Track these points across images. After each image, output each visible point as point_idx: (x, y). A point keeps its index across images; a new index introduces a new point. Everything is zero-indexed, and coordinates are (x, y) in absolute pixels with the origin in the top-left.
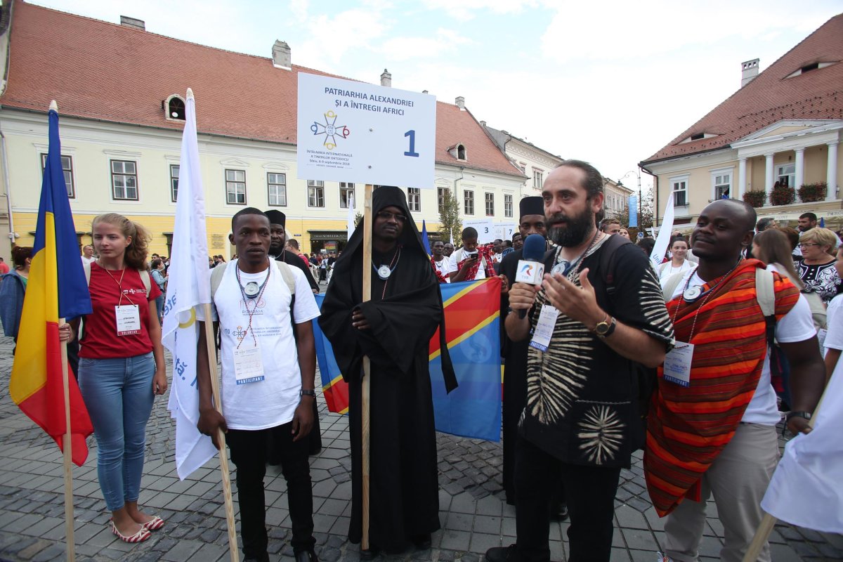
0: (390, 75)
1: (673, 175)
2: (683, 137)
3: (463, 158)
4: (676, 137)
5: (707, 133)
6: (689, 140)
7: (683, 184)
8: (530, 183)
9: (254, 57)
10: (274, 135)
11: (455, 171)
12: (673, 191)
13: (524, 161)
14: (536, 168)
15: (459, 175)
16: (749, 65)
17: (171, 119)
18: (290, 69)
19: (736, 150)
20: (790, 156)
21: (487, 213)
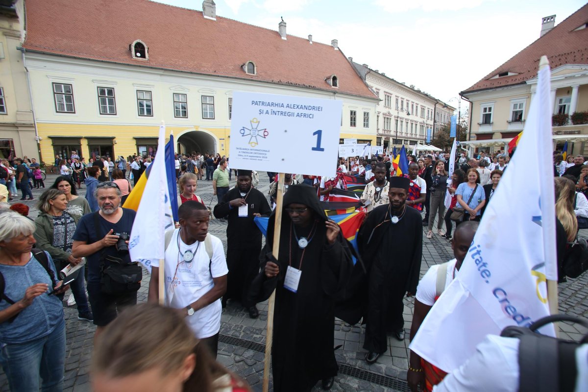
0: (286, 23)
1: (483, 102)
2: (493, 74)
3: (336, 86)
4: (488, 74)
5: (511, 72)
6: (497, 77)
7: (490, 109)
8: (382, 103)
9: (190, 10)
10: (206, 69)
11: (330, 95)
12: (482, 113)
13: (379, 87)
14: (387, 93)
16: (548, 20)
17: (136, 58)
18: (215, 19)
19: (530, 86)
20: (568, 90)
21: (351, 125)
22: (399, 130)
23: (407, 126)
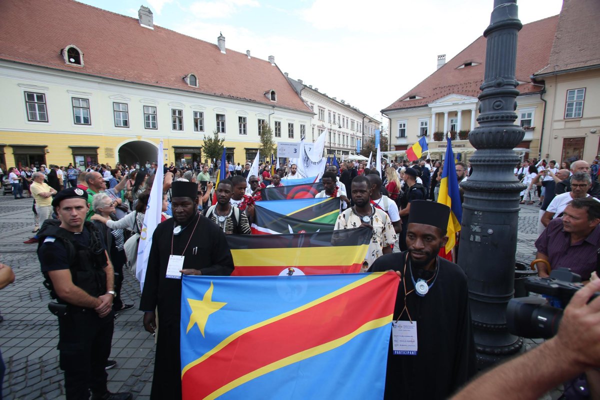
0: (224, 38)
1: (401, 118)
2: (405, 97)
3: (274, 100)
4: (402, 96)
5: (418, 96)
6: (408, 99)
7: (404, 125)
8: (316, 117)
9: (125, 17)
10: (147, 79)
11: (269, 109)
12: (399, 128)
13: (313, 102)
14: (320, 107)
15: (272, 111)
16: (441, 57)
17: (70, 64)
18: (153, 28)
19: (431, 108)
21: (289, 136)
22: (332, 141)
23: (339, 138)
